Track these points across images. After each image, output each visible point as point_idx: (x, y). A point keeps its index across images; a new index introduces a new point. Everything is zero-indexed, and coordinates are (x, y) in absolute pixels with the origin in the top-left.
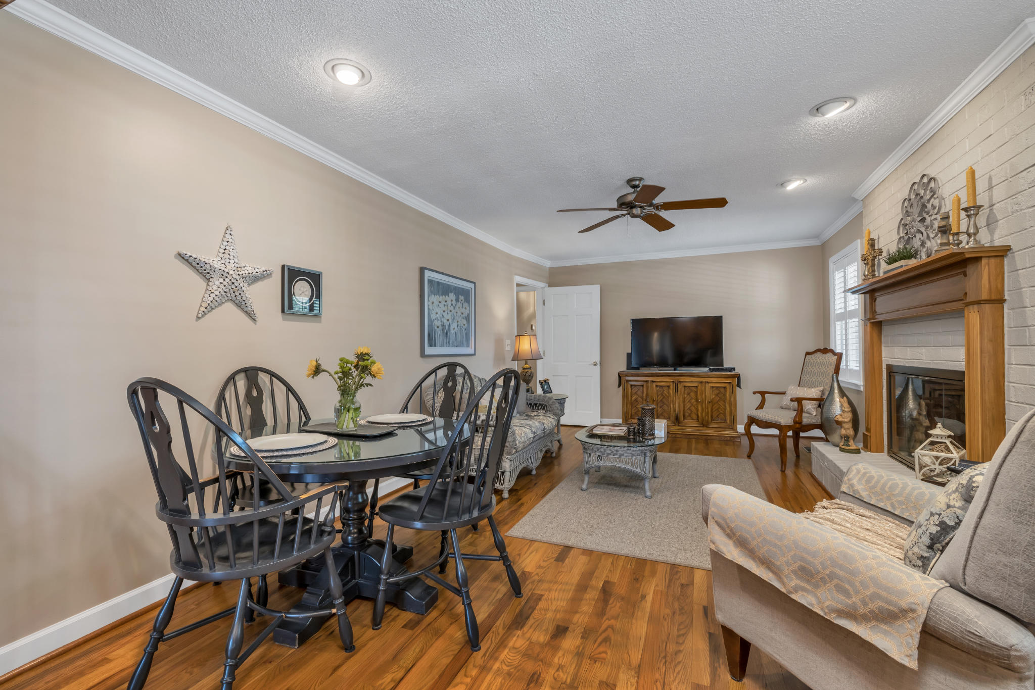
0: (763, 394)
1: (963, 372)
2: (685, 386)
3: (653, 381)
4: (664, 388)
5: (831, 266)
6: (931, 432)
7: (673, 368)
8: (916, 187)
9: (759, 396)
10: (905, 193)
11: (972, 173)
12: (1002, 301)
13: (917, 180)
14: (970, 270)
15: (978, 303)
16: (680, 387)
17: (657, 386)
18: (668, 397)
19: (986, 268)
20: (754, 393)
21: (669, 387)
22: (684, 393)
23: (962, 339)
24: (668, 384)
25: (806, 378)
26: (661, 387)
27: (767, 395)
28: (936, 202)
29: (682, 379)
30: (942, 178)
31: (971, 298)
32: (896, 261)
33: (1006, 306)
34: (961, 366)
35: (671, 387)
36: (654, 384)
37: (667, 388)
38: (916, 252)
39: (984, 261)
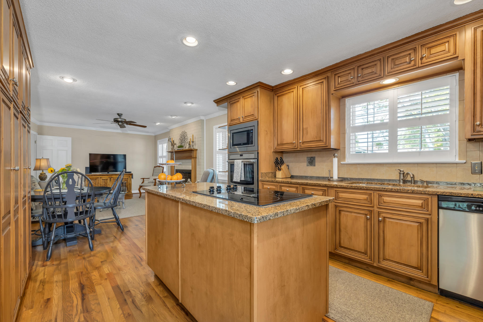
0: (143, 179)
1: (191, 170)
2: (113, 179)
3: (101, 178)
4: (105, 180)
5: (158, 143)
6: (188, 180)
7: (107, 173)
8: (183, 132)
9: (142, 179)
10: (181, 133)
11: (193, 136)
12: (196, 158)
13: (183, 131)
14: (193, 151)
15: (194, 158)
16: (112, 179)
17: (102, 179)
18: (107, 183)
19: (195, 152)
20: (141, 179)
21: (107, 179)
22: (113, 181)
23: (191, 164)
24: (107, 178)
25: (154, 174)
26: (104, 179)
27: (144, 179)
28: (187, 137)
29: (113, 176)
30: (188, 133)
31: (193, 157)
32: (180, 147)
33: (197, 159)
34: (191, 169)
35: (108, 179)
36: (101, 179)
37: (106, 180)
38: (183, 146)
39: (194, 151)
